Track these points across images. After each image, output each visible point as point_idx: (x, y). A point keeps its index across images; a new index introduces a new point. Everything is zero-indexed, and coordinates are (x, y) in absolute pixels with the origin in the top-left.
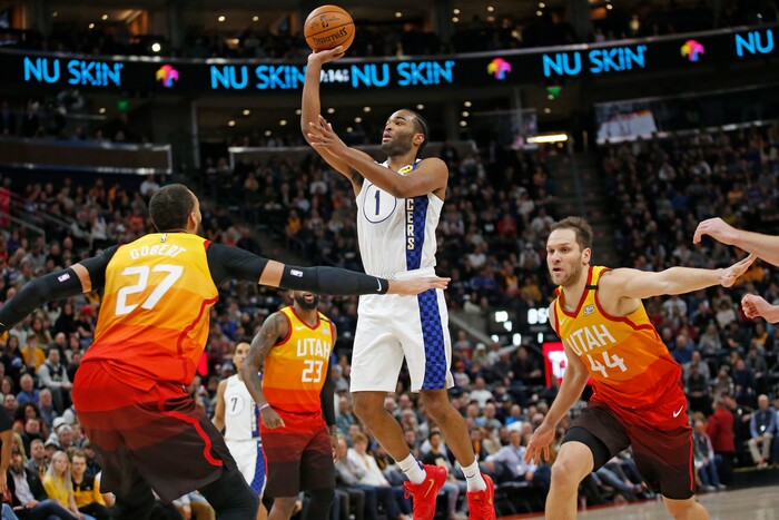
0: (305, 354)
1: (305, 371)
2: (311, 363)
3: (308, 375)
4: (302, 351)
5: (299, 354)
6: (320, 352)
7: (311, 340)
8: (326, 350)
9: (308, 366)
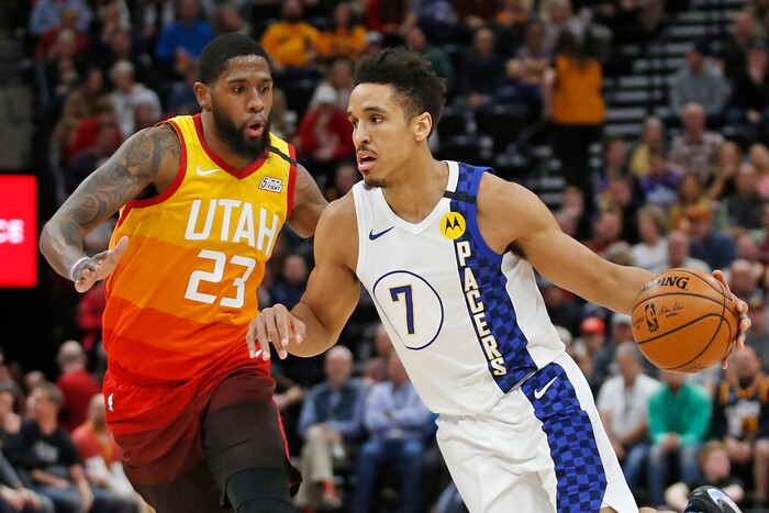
0: (204, 236)
1: (197, 277)
2: (220, 258)
3: (205, 287)
4: (199, 229)
5: (190, 235)
6: (250, 236)
7: (229, 204)
8: (263, 231)
9: (209, 265)
